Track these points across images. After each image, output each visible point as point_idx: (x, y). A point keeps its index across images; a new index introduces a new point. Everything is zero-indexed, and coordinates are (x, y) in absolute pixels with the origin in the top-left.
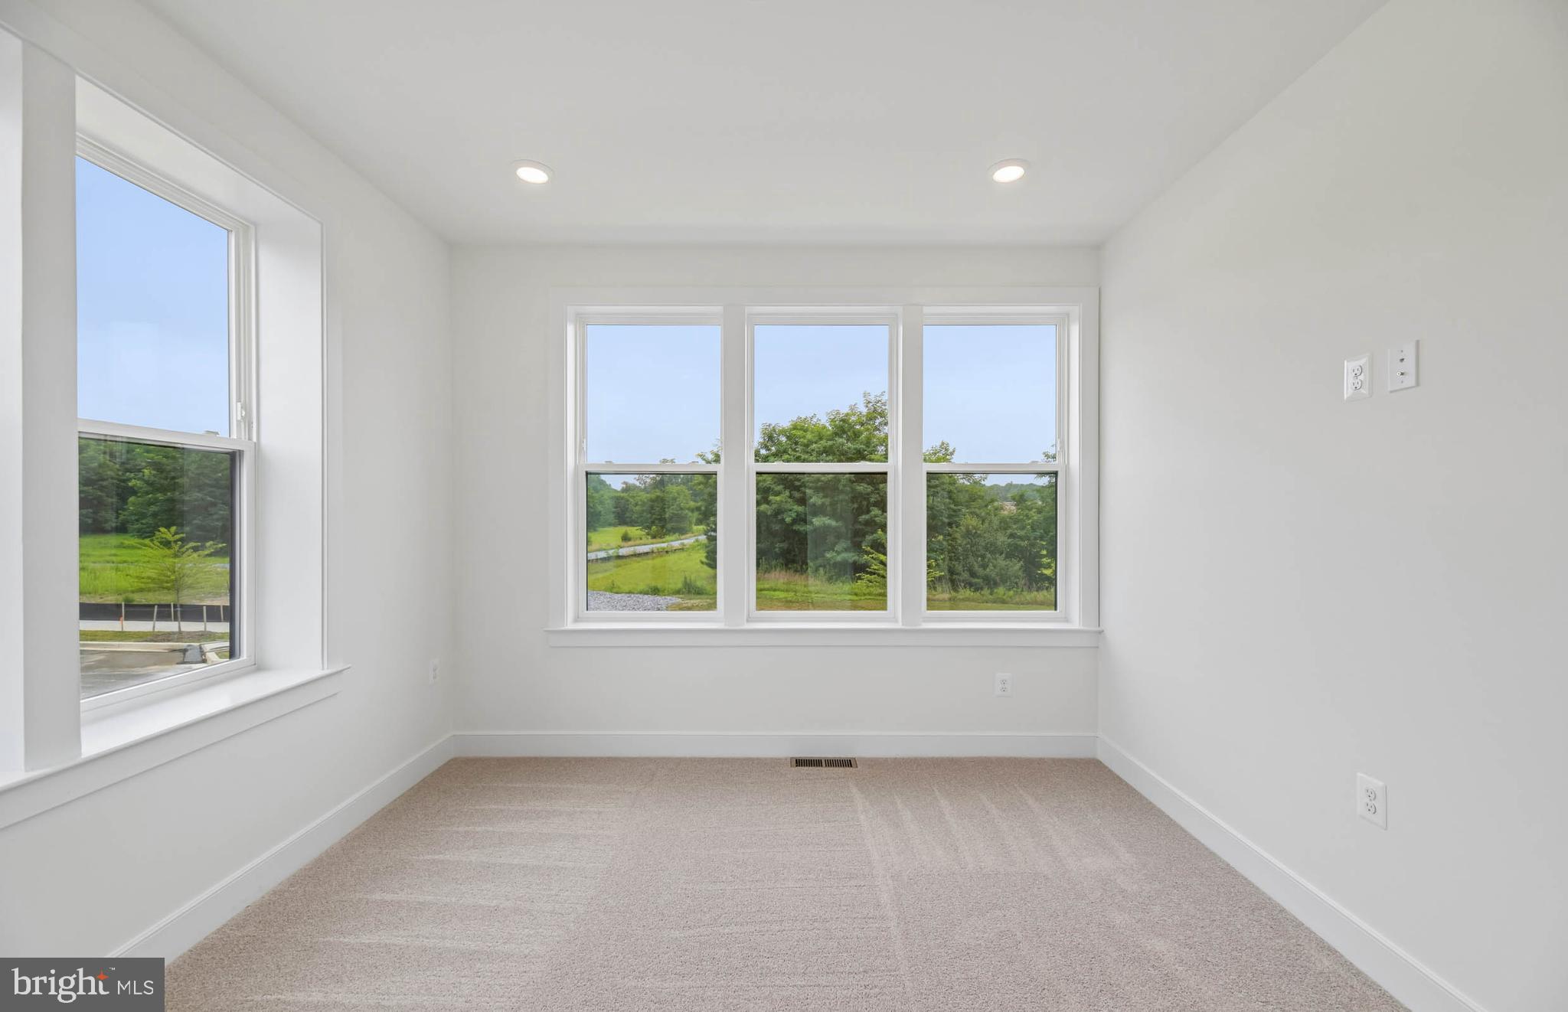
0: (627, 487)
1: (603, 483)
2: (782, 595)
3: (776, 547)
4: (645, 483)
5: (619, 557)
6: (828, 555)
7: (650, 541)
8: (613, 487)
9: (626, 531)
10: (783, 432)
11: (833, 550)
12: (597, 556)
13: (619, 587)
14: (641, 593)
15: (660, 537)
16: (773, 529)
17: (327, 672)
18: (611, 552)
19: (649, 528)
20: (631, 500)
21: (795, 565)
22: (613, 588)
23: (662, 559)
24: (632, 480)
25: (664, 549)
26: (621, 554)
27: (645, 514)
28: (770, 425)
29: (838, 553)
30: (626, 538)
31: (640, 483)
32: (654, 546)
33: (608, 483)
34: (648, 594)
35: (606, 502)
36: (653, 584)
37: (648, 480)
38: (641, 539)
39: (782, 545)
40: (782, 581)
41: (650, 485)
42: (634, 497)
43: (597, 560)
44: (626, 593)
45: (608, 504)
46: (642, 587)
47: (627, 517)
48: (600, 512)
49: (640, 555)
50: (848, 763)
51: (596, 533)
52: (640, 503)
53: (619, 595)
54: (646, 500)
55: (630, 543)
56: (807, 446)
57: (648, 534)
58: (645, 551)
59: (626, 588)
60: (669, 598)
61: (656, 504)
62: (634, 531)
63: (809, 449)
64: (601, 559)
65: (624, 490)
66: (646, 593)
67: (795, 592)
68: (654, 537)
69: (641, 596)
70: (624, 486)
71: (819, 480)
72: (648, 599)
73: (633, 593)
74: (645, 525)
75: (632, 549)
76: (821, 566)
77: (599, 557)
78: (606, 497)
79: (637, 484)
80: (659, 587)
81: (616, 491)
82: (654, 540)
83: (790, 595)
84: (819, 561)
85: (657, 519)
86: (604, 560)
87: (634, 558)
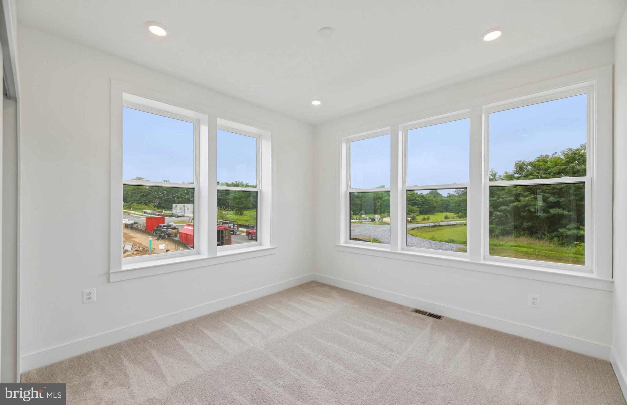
0: (449, 195)
1: (438, 194)
2: (524, 250)
3: (524, 225)
4: (459, 193)
5: (440, 226)
6: (561, 230)
7: (458, 219)
8: (443, 195)
9: (447, 215)
10: (530, 164)
11: (565, 228)
12: (429, 225)
13: (436, 239)
14: (446, 242)
15: (463, 218)
16: (522, 215)
17: (272, 247)
18: (436, 224)
19: (458, 213)
20: (451, 201)
21: (537, 235)
22: (433, 238)
23: (462, 227)
24: (452, 192)
25: (464, 223)
26: (441, 224)
27: (457, 207)
28: (520, 161)
29: (569, 230)
30: (446, 218)
31: (456, 193)
32: (458, 222)
33: (441, 194)
34: (449, 242)
35: (439, 202)
36: (452, 238)
37: (460, 192)
38: (454, 218)
39: (528, 224)
40: (526, 242)
41: (461, 194)
42: (452, 200)
43: (429, 226)
44: (439, 241)
45: (440, 203)
46: (447, 239)
47: (449, 209)
48: (436, 206)
49: (450, 225)
50: (438, 317)
51: (434, 215)
52: (454, 202)
53: (435, 242)
54: (457, 201)
55: (447, 220)
56: (546, 170)
57: (458, 216)
58: (454, 224)
59: (439, 239)
60: (458, 245)
61: (462, 203)
62: (449, 214)
63: (548, 172)
64: (431, 226)
65: (448, 197)
66: (448, 242)
67: (535, 249)
68: (460, 218)
69: (445, 243)
70: (448, 195)
71: (554, 188)
72: (448, 245)
73: (442, 241)
74: (456, 212)
75: (447, 223)
76: (556, 236)
77: (430, 225)
78: (439, 200)
79: (455, 194)
80: (454, 240)
81: (444, 197)
82: (460, 219)
83: (529, 251)
84: (555, 234)
85: (462, 209)
86: (433, 226)
87: (448, 227)
